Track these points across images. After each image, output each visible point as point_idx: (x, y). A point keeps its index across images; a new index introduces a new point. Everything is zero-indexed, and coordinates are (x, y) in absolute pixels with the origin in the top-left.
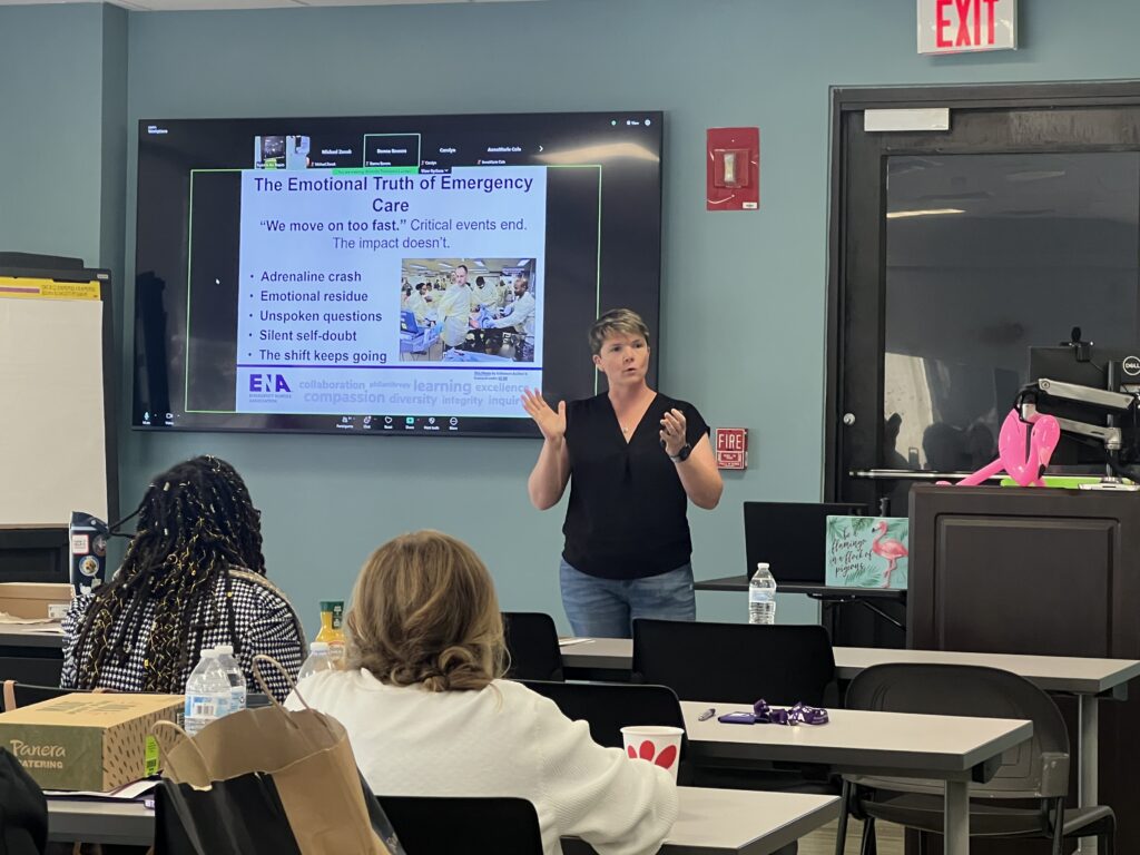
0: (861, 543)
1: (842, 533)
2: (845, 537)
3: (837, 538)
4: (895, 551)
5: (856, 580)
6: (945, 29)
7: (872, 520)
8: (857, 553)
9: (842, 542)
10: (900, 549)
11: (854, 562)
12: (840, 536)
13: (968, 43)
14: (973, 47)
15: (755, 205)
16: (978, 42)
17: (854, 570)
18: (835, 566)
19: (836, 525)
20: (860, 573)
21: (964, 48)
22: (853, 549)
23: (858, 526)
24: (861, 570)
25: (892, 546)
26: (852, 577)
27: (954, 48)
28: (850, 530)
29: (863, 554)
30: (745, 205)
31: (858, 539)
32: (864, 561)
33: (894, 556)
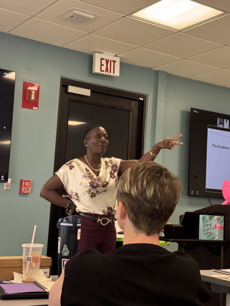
0: (211, 224)
1: (206, 221)
2: (207, 222)
3: (205, 223)
4: (220, 228)
5: (209, 237)
6: (102, 66)
7: (214, 217)
8: (209, 228)
9: (206, 224)
10: (221, 227)
11: (209, 231)
13: (108, 72)
14: (109, 74)
15: (37, 109)
16: (110, 72)
17: (209, 234)
18: (204, 233)
19: (205, 218)
20: (210, 235)
21: (107, 73)
22: (209, 227)
23: (210, 219)
24: (211, 234)
25: (219, 225)
26: (208, 237)
27: (104, 73)
28: (208, 220)
29: (211, 228)
30: (34, 108)
31: (210, 223)
32: (211, 231)
33: (220, 229)
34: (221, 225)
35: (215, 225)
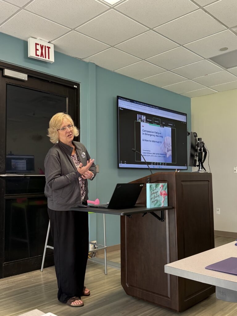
0: (157, 192)
4: (165, 194)
5: (156, 205)
6: (37, 51)
7: (159, 184)
9: (153, 192)
11: (156, 199)
12: (152, 190)
13: (43, 57)
18: (152, 201)
19: (152, 186)
22: (155, 194)
25: (164, 192)
27: (39, 57)
28: (155, 188)
29: (158, 196)
33: (164, 196)
34: (165, 191)
35: (161, 192)
